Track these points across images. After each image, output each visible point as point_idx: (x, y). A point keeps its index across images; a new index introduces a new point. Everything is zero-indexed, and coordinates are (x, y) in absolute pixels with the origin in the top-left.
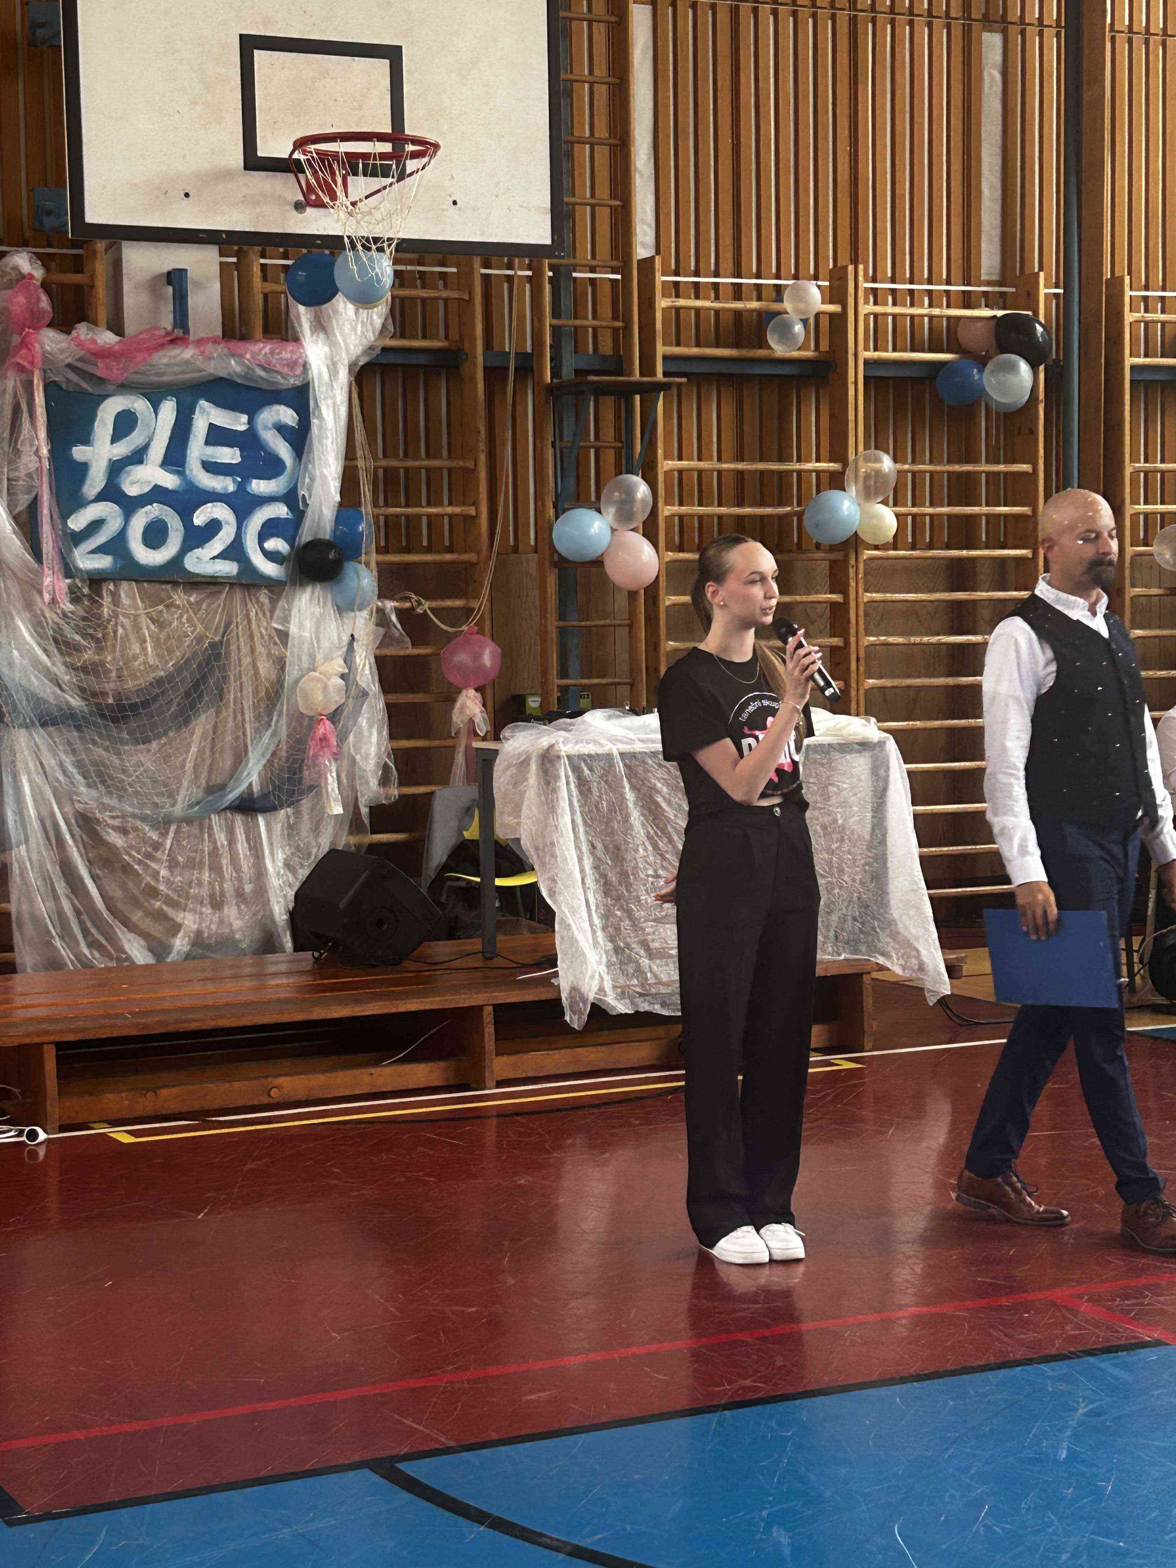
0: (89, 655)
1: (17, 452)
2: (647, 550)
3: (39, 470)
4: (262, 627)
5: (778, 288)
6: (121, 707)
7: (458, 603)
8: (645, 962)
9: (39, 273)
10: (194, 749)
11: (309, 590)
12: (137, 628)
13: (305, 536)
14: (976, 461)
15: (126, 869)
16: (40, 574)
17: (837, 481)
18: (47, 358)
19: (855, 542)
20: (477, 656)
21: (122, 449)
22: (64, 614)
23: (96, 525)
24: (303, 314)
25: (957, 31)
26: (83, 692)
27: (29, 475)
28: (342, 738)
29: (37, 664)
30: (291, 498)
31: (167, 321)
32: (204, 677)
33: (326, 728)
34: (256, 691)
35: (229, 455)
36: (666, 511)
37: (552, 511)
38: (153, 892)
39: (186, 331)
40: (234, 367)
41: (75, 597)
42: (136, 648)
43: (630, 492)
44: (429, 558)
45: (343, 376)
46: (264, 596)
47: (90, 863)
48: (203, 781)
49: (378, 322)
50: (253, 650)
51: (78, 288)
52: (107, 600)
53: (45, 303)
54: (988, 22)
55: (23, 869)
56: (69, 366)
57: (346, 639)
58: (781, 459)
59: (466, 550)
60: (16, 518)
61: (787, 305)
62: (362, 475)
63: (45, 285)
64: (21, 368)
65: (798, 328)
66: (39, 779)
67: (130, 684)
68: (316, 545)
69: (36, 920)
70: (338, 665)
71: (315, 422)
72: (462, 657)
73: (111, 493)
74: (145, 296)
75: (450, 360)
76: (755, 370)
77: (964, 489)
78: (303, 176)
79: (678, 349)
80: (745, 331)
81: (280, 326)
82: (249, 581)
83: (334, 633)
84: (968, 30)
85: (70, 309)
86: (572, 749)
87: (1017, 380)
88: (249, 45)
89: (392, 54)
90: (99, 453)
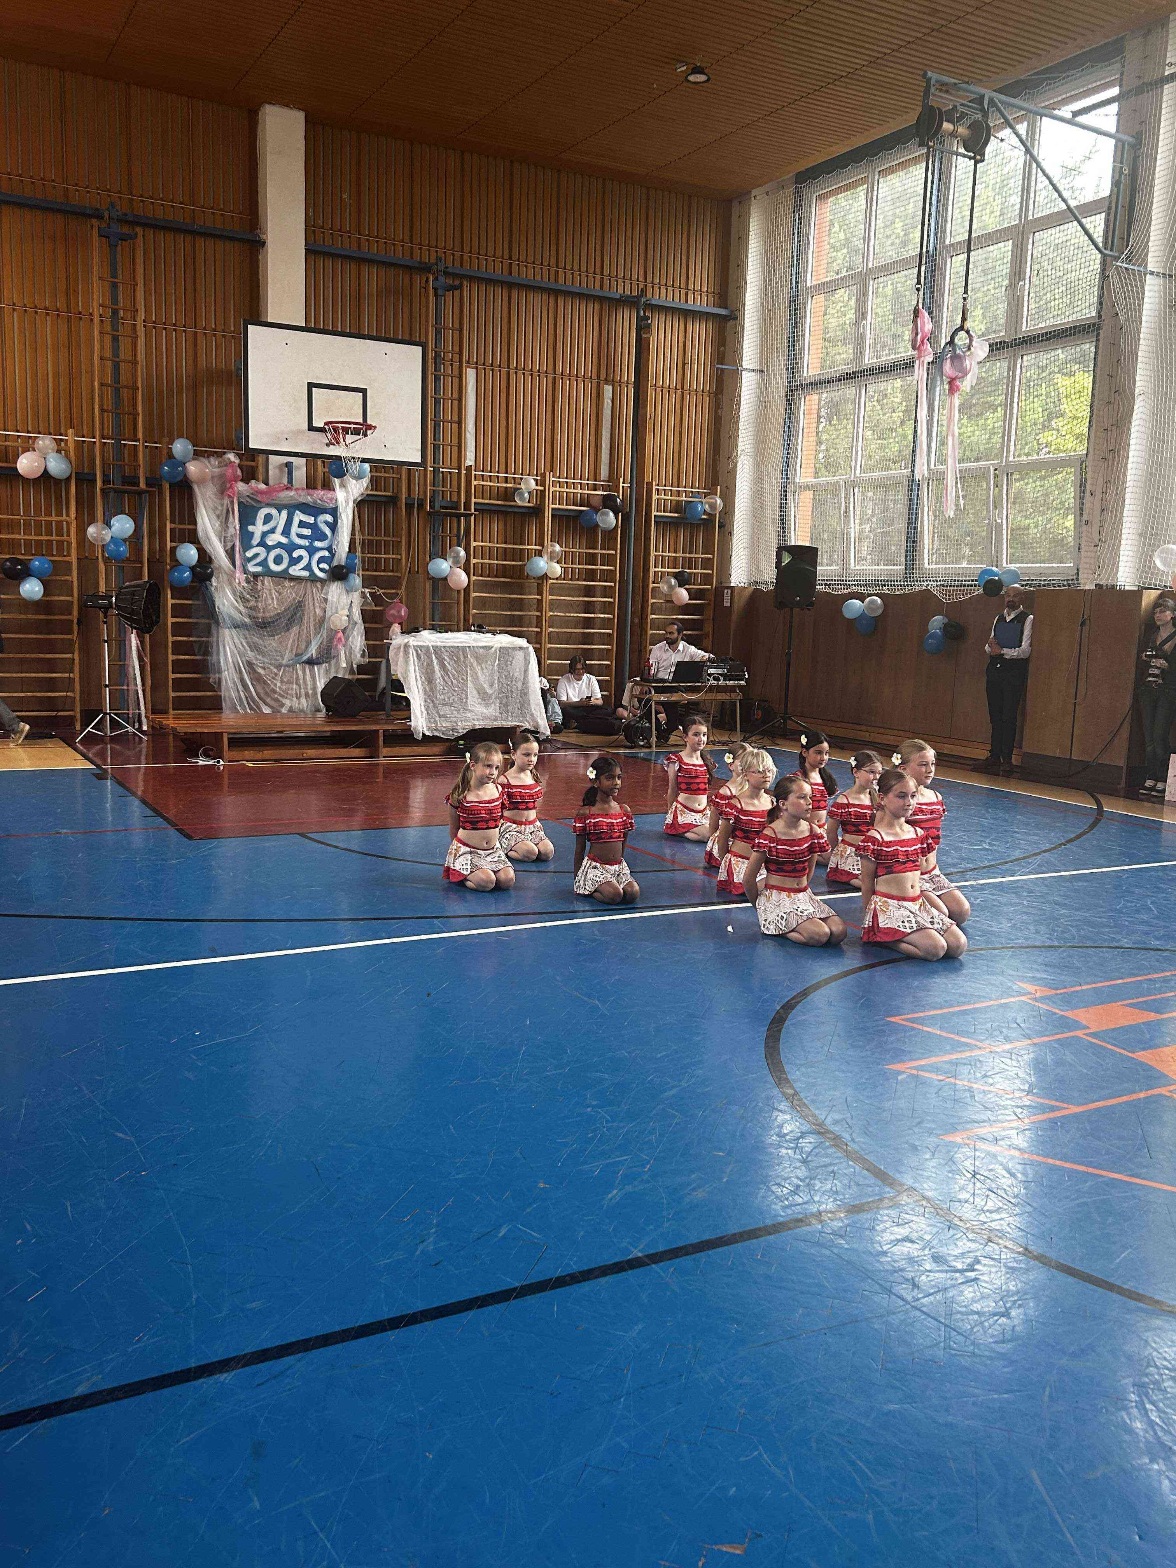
0: (252, 603)
1: (227, 527)
2: (464, 577)
3: (235, 534)
4: (317, 596)
5: (522, 479)
6: (264, 623)
7: (394, 591)
8: (438, 719)
9: (237, 461)
10: (291, 640)
11: (336, 583)
12: (271, 594)
13: (335, 563)
14: (596, 548)
15: (265, 682)
16: (235, 573)
17: (539, 554)
18: (239, 493)
19: (545, 577)
20: (399, 612)
21: (267, 528)
22: (244, 588)
23: (256, 555)
24: (337, 482)
25: (595, 385)
26: (250, 617)
27: (232, 536)
28: (347, 639)
29: (233, 604)
30: (330, 549)
31: (285, 481)
32: (295, 614)
33: (340, 635)
34: (315, 620)
35: (307, 532)
36: (473, 561)
37: (428, 559)
38: (274, 691)
39: (292, 485)
40: (310, 499)
41: (248, 582)
42: (270, 602)
43: (458, 553)
44: (382, 574)
45: (351, 504)
46: (319, 585)
47: (251, 680)
48: (294, 652)
49: (365, 485)
50: (314, 604)
51: (252, 467)
52: (260, 583)
53: (239, 472)
54: (607, 381)
55: (226, 680)
56: (248, 496)
57: (349, 602)
58: (521, 544)
59: (397, 572)
60: (226, 552)
61: (522, 486)
62: (357, 541)
63: (240, 466)
64: (229, 496)
65: (526, 495)
66: (233, 647)
67: (267, 615)
68: (339, 567)
69: (231, 698)
70: (346, 612)
71: (339, 521)
72: (393, 612)
73: (262, 544)
74: (277, 471)
75: (393, 500)
76: (511, 510)
77: (591, 559)
78: (329, 435)
79: (481, 501)
80: (508, 495)
81: (327, 486)
82: (313, 579)
83: (345, 600)
84: (599, 384)
85: (249, 475)
86: (415, 643)
87: (610, 519)
88: (311, 386)
89: (364, 391)
90: (258, 529)
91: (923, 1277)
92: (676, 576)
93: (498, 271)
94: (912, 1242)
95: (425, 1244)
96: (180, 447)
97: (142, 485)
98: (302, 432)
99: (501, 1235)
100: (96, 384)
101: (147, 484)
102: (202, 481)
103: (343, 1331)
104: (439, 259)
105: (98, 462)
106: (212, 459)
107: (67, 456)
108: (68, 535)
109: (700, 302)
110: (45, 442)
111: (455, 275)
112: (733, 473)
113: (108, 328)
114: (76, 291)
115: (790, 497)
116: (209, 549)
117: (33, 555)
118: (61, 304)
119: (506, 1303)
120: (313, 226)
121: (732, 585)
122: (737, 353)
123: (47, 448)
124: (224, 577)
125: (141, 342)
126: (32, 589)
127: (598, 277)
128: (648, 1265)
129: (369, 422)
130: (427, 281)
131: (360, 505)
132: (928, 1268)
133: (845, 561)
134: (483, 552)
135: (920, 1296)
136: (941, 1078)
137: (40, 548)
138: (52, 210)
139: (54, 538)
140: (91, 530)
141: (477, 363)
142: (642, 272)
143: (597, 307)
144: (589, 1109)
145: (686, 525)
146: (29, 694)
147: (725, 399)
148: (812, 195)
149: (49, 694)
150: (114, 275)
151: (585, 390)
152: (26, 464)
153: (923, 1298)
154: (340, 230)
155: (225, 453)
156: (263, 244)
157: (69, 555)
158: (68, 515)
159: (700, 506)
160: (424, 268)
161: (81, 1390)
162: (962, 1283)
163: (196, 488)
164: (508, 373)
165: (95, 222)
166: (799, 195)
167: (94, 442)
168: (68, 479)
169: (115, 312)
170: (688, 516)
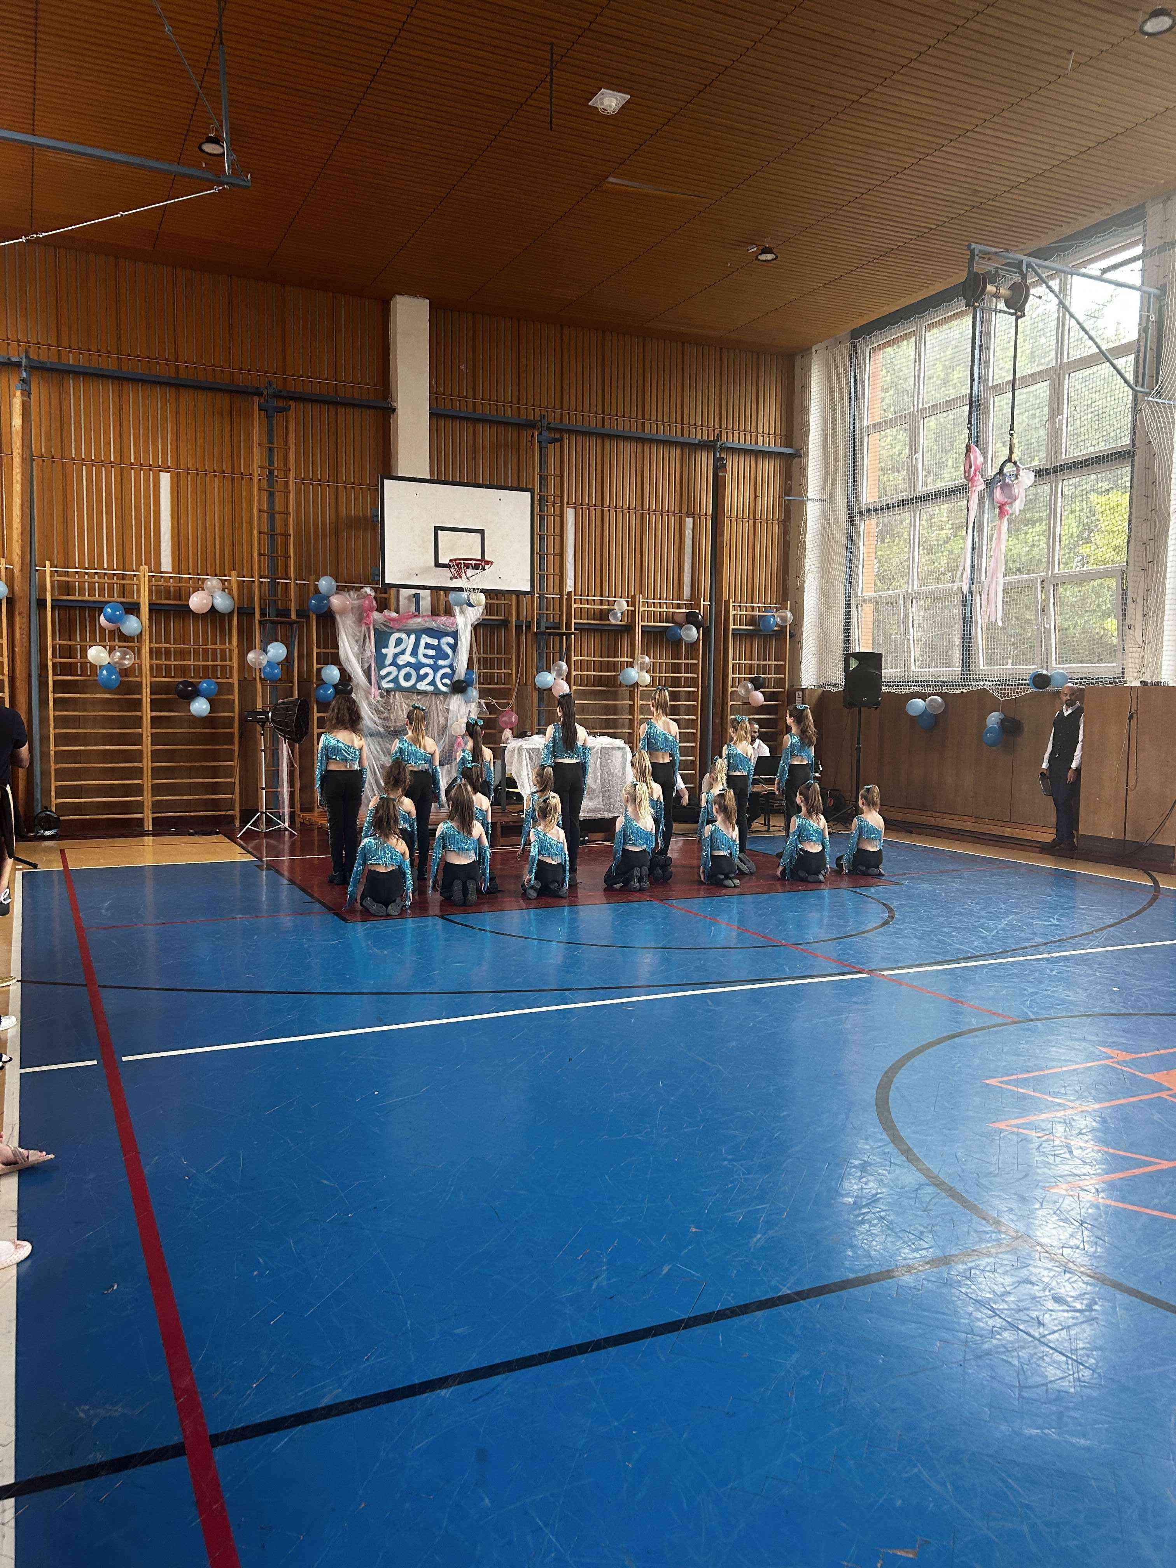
0: (386, 715)
1: (365, 650)
3: (371, 656)
4: (440, 707)
5: (615, 601)
6: (395, 731)
7: (505, 701)
9: (373, 594)
11: (456, 696)
12: (401, 707)
13: (456, 678)
14: (681, 659)
16: (371, 688)
17: (631, 665)
18: (374, 620)
19: (636, 685)
20: (510, 718)
21: (398, 650)
22: (378, 701)
23: (389, 674)
24: (457, 609)
25: (677, 518)
26: (383, 726)
27: (368, 657)
29: (372, 716)
30: (451, 666)
31: (413, 609)
34: (438, 727)
35: (432, 652)
36: (574, 673)
37: (535, 672)
39: (419, 613)
40: (434, 625)
41: (382, 697)
42: (401, 712)
43: (561, 667)
44: (496, 686)
45: (469, 628)
46: (442, 697)
49: (481, 611)
50: (438, 714)
51: (386, 598)
52: (392, 697)
53: (374, 603)
54: (688, 515)
56: (382, 623)
58: (614, 657)
59: (508, 684)
60: (364, 671)
61: (616, 607)
62: (475, 659)
63: (375, 598)
64: (366, 624)
65: (619, 615)
68: (459, 681)
71: (459, 642)
72: (504, 719)
73: (394, 663)
74: (406, 601)
75: (505, 623)
76: (606, 628)
77: (676, 668)
78: (453, 570)
79: (580, 621)
80: (604, 615)
81: (449, 612)
82: (437, 693)
83: (464, 710)
84: (681, 517)
85: (383, 605)
86: (528, 746)
87: (692, 633)
88: (437, 529)
89: (482, 532)
90: (390, 651)
91: (1047, 1316)
92: (752, 680)
93: (594, 424)
94: (1032, 1283)
95: (599, 1279)
96: (325, 583)
97: (293, 616)
98: (430, 568)
99: (664, 1272)
100: (255, 532)
101: (298, 616)
102: (343, 612)
103: (540, 1354)
104: (542, 417)
105: (256, 599)
106: (352, 593)
107: (230, 593)
108: (231, 660)
109: (769, 443)
110: (213, 582)
111: (556, 430)
112: (800, 590)
113: (265, 485)
114: (239, 456)
115: (854, 608)
116: (349, 669)
117: (201, 678)
118: (226, 467)
119: (676, 1333)
120: (436, 393)
121: (803, 687)
122: (802, 485)
123: (214, 588)
124: (361, 693)
125: (292, 496)
126: (200, 707)
127: (679, 426)
128: (797, 1301)
129: (486, 558)
130: (533, 436)
131: (476, 628)
132: (1051, 1308)
133: (906, 666)
134: (581, 665)
135: (1046, 1332)
136: (1040, 1135)
137: (207, 672)
138: (221, 390)
139: (219, 663)
140: (251, 656)
141: (575, 504)
142: (717, 420)
143: (678, 451)
144: (726, 1163)
145: (759, 636)
146: (197, 797)
147: (792, 526)
148: (865, 347)
149: (214, 797)
150: (271, 441)
151: (668, 523)
152: (197, 602)
153: (1049, 1334)
154: (458, 396)
155: (362, 587)
156: (394, 410)
157: (231, 677)
158: (230, 643)
159: (772, 619)
160: (530, 425)
161: (325, 1402)
162: (1083, 1322)
163: (338, 617)
164: (602, 511)
165: (256, 399)
166: (854, 349)
167: (253, 582)
168: (231, 614)
169: (271, 472)
170: (762, 627)
